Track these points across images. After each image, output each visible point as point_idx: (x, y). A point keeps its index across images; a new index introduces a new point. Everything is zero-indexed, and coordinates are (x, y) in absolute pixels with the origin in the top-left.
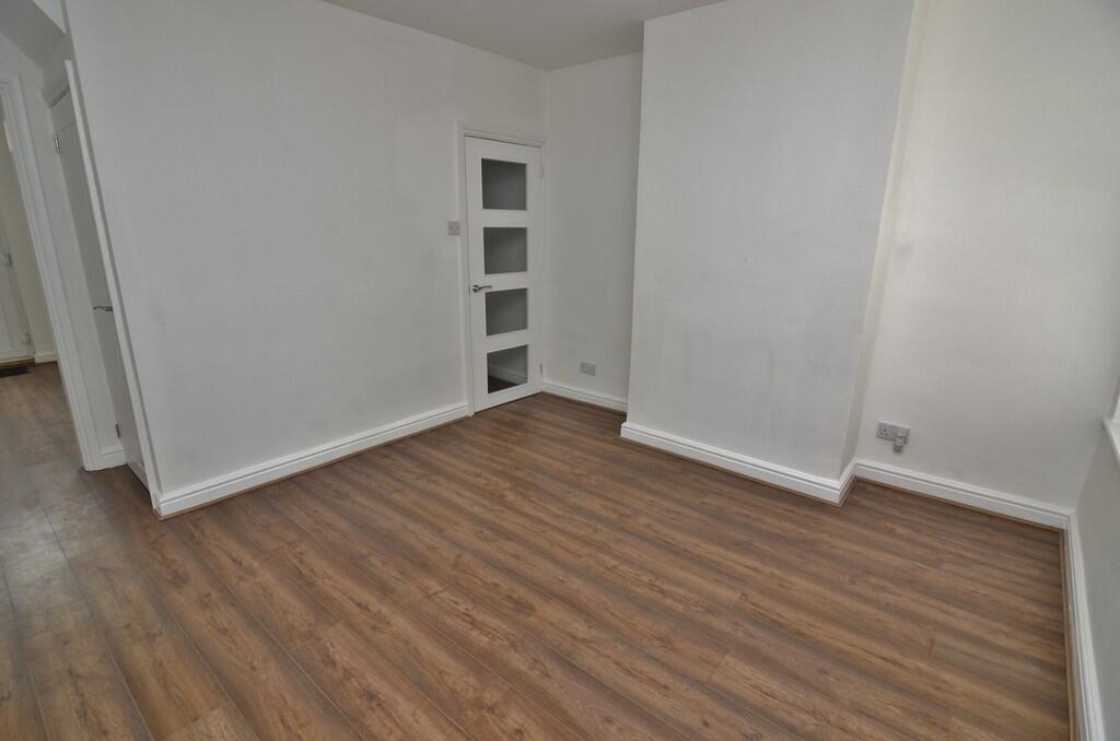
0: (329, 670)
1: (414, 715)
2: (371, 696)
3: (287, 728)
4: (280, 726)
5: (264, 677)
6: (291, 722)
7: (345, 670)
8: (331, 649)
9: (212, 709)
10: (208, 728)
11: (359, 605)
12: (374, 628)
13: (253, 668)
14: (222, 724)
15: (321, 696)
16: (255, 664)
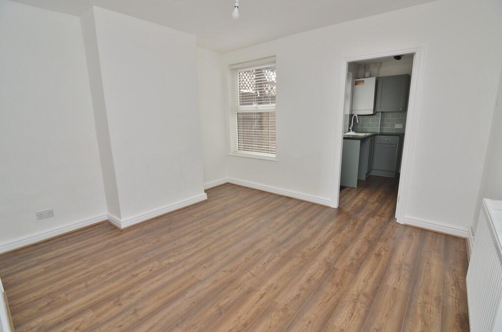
0: (302, 296)
1: (312, 269)
2: (309, 280)
3: (330, 298)
4: (331, 300)
5: (313, 316)
6: (327, 298)
7: (300, 290)
8: (291, 298)
9: (335, 327)
10: (343, 323)
11: (261, 298)
12: (276, 288)
13: (310, 323)
14: (339, 319)
15: (314, 293)
16: (307, 323)
